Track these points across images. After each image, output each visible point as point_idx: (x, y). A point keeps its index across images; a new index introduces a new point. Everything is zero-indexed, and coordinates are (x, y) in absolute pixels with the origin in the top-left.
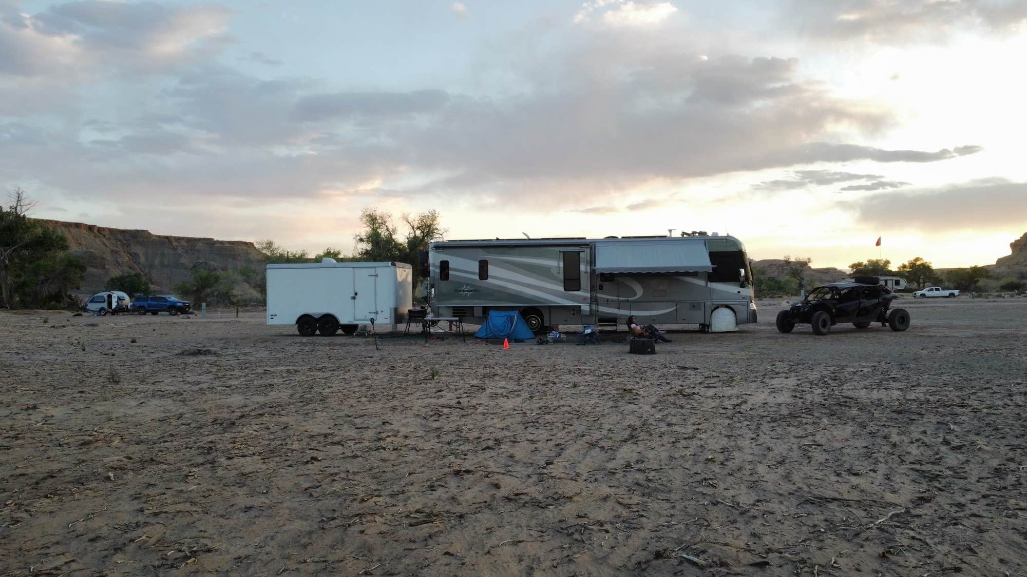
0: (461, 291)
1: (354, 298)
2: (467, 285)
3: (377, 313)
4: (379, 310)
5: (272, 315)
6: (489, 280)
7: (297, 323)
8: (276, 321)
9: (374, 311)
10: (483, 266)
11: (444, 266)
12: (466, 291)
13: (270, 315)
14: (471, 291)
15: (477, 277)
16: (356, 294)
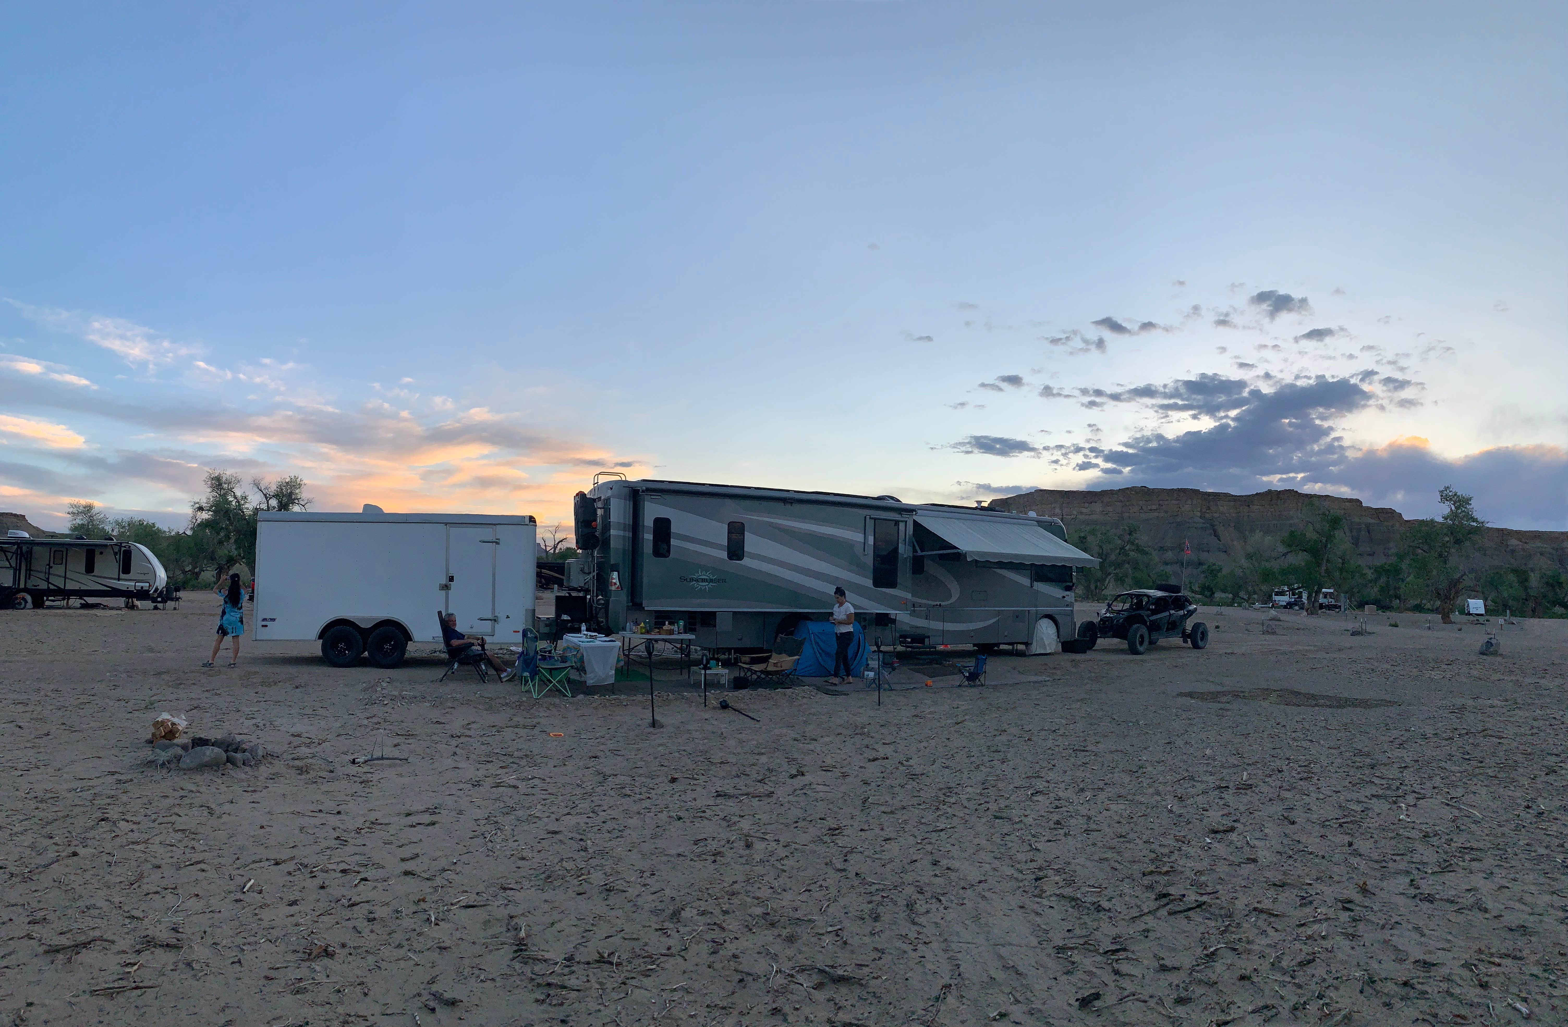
0: (692, 580)
1: (446, 587)
2: (706, 569)
3: (495, 620)
4: (501, 614)
5: (264, 620)
6: (746, 561)
7: (320, 637)
8: (274, 632)
9: (490, 616)
10: (736, 531)
11: (662, 527)
12: (703, 580)
13: (260, 619)
14: (711, 581)
15: (724, 555)
16: (451, 579)
